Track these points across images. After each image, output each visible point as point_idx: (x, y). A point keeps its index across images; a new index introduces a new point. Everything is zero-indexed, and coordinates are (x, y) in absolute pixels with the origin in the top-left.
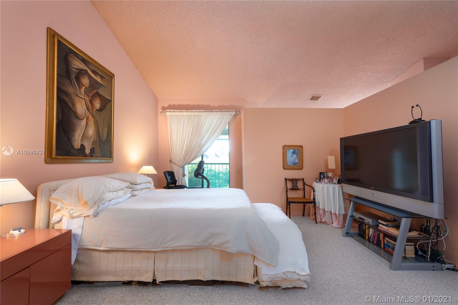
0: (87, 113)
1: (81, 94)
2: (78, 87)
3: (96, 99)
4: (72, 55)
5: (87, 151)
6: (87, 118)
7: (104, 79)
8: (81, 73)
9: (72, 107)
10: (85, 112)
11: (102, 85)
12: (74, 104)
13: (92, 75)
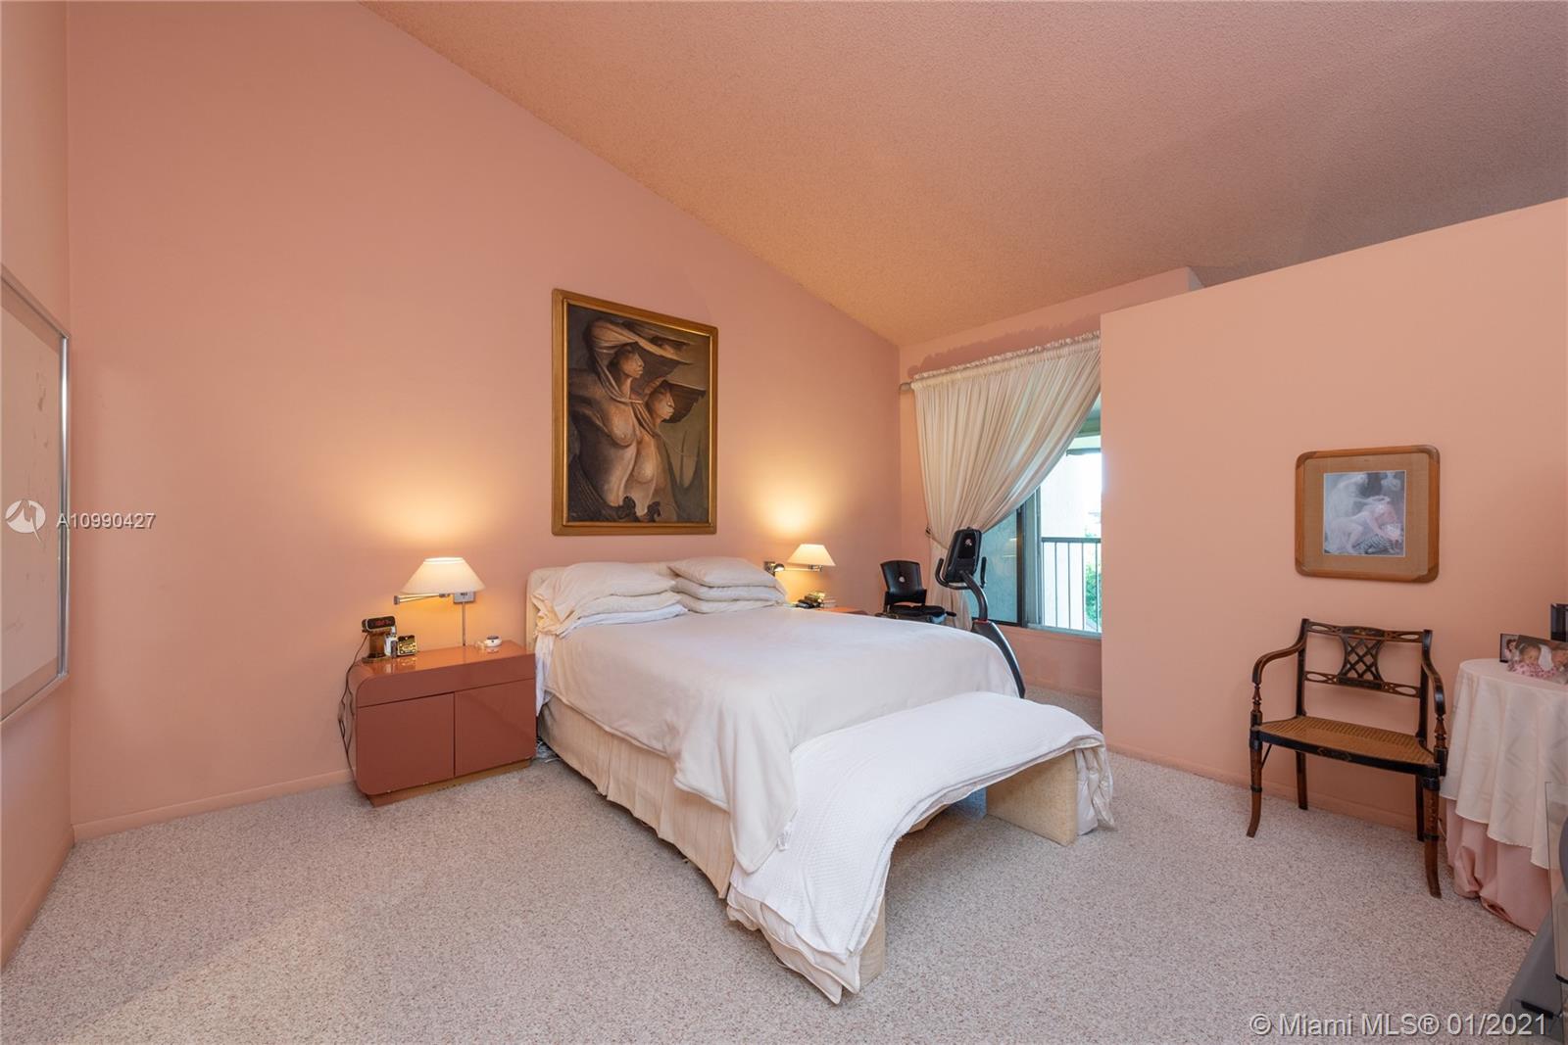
0: (638, 432)
1: (622, 395)
2: (616, 382)
3: (662, 397)
4: (600, 323)
5: (641, 510)
6: (639, 443)
7: (685, 347)
8: (622, 351)
9: (601, 425)
10: (634, 431)
11: (678, 363)
12: (605, 419)
13: (651, 350)
